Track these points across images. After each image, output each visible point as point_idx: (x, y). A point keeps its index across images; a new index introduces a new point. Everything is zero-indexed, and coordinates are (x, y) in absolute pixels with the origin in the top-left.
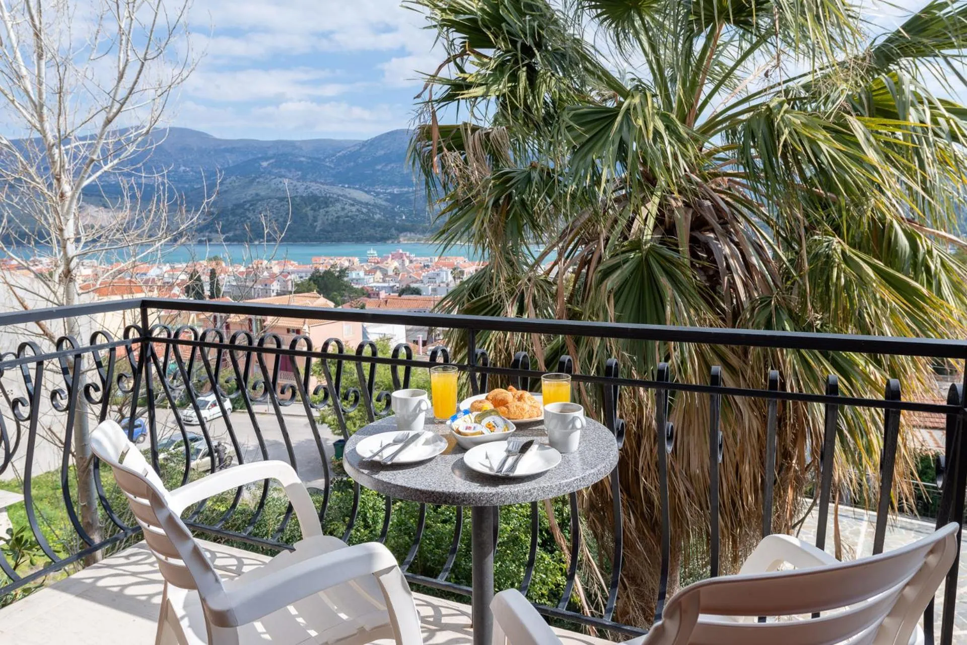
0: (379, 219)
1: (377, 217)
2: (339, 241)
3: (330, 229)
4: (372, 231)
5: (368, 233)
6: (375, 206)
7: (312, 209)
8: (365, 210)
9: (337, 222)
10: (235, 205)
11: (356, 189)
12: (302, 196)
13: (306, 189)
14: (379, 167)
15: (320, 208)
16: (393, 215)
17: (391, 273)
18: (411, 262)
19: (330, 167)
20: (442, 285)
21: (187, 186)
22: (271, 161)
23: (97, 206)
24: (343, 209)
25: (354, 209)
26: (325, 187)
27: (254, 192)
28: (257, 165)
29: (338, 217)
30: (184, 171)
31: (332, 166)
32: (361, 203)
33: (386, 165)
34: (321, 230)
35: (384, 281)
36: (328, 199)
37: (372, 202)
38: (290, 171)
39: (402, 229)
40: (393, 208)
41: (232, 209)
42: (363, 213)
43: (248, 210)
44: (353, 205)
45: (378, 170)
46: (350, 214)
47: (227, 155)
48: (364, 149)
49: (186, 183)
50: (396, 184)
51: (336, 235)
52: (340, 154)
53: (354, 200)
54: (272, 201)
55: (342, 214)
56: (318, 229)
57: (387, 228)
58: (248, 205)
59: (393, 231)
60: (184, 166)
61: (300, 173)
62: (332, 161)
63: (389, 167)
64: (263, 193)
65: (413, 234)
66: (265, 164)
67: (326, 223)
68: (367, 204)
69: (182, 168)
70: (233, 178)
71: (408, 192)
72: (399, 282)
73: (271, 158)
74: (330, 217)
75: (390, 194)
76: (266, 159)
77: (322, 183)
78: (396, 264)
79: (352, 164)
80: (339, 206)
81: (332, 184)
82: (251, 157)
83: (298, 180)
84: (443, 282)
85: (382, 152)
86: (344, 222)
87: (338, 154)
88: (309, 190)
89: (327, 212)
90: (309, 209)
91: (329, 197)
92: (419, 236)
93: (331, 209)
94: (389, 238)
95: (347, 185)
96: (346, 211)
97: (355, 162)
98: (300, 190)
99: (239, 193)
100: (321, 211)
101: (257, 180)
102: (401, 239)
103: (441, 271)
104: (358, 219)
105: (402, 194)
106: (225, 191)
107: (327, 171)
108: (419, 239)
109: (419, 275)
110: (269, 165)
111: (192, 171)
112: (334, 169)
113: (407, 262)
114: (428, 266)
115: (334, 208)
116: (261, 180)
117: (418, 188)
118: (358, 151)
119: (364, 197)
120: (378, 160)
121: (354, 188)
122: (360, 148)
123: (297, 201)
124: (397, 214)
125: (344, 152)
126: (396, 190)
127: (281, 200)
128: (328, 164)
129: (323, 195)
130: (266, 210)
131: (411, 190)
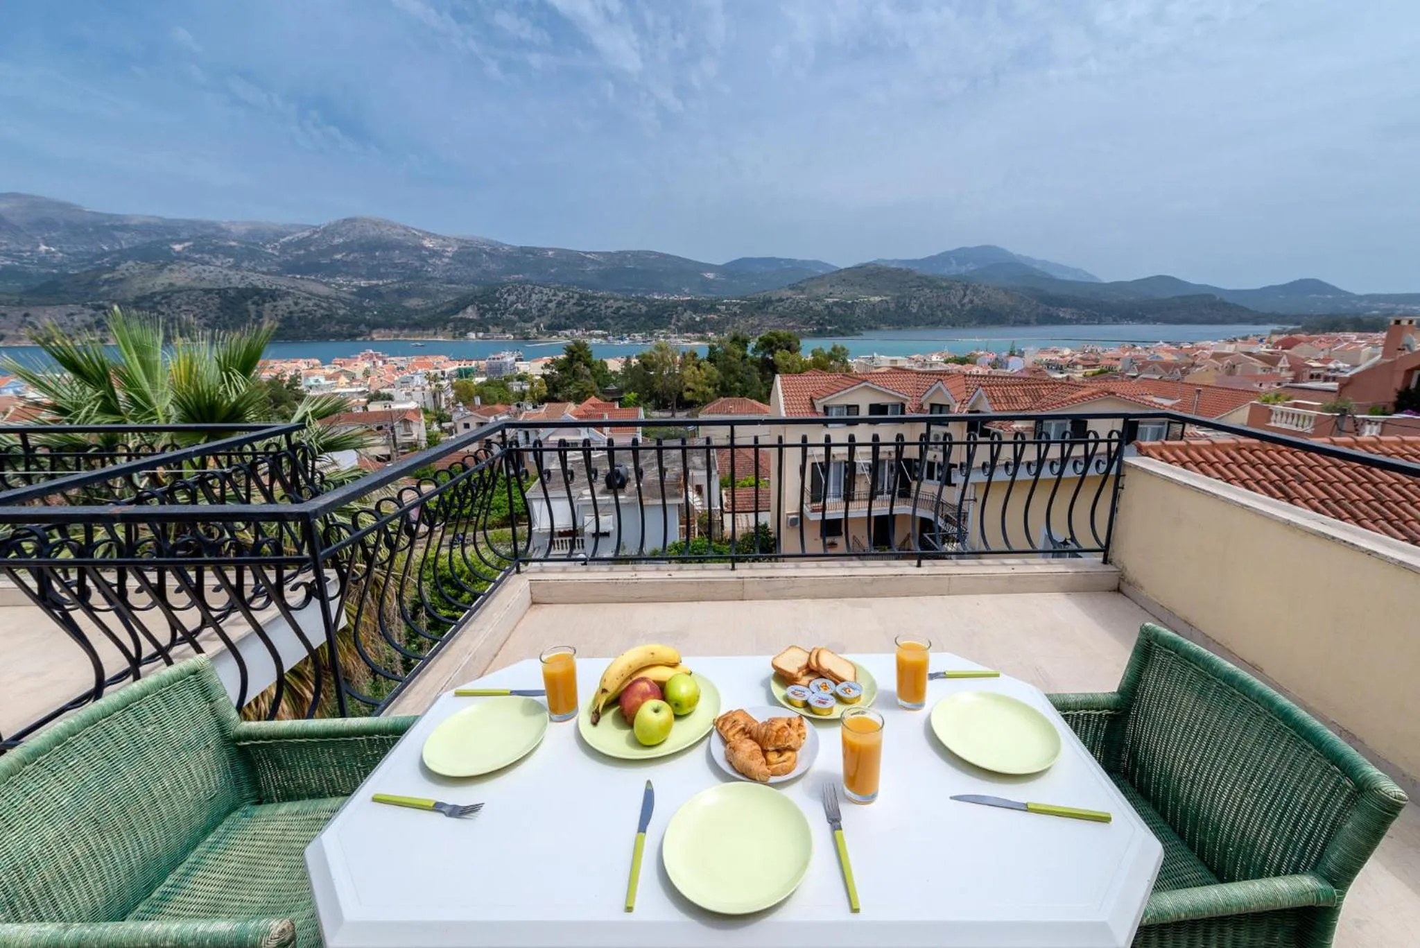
0: (345, 315)
1: (341, 312)
2: (296, 339)
4: (337, 328)
5: (332, 330)
6: (337, 299)
7: (254, 303)
8: (324, 305)
9: (289, 318)
10: (137, 297)
11: (311, 280)
12: (237, 288)
13: (242, 279)
14: (339, 257)
15: (264, 302)
16: (364, 310)
17: (359, 376)
18: (385, 362)
19: (272, 255)
20: (417, 389)
21: (55, 271)
22: (187, 244)
24: (296, 304)
25: (311, 304)
26: (269, 278)
27: (165, 282)
28: (166, 248)
29: (291, 313)
30: (47, 252)
31: (277, 254)
32: (319, 297)
33: (347, 255)
35: (351, 386)
36: (274, 291)
37: (334, 295)
38: (217, 257)
39: (374, 326)
40: (361, 302)
42: (322, 308)
43: (159, 303)
44: (309, 299)
45: (338, 260)
46: (306, 309)
47: (117, 234)
48: (316, 236)
50: (362, 276)
52: (285, 239)
53: (309, 293)
54: (195, 293)
55: (296, 308)
57: (356, 324)
58: (159, 297)
59: (362, 327)
60: (46, 245)
61: (231, 260)
62: (275, 248)
63: (350, 257)
64: (180, 283)
65: (387, 331)
66: (178, 247)
67: (276, 319)
68: (327, 298)
69: (43, 248)
70: (130, 263)
71: (377, 285)
72: (369, 386)
73: (188, 240)
74: (280, 313)
75: (355, 286)
76: (180, 242)
77: (263, 273)
78: (367, 365)
79: (302, 252)
80: (290, 301)
81: (278, 274)
82: (154, 238)
83: (230, 268)
84: (417, 386)
85: (341, 240)
86: (299, 318)
87: (282, 240)
88: (247, 281)
89: (275, 307)
90: (249, 302)
91: (276, 289)
92: (395, 332)
93: (280, 303)
94: (360, 335)
95: (298, 276)
96: (300, 306)
97: (305, 250)
98: (233, 280)
99: (143, 282)
100: (267, 305)
101: (169, 267)
102: (375, 336)
103: (416, 374)
104: (318, 315)
105: (371, 287)
106: (121, 280)
107: (271, 259)
108: (398, 336)
109: (392, 378)
110: (184, 248)
111: (61, 252)
112: (278, 257)
113: (380, 363)
114: (402, 369)
115: (284, 303)
116: (176, 267)
117: (389, 281)
118: (308, 237)
119: (322, 290)
120: (336, 249)
121: (308, 279)
122: (311, 235)
123: (232, 293)
124: (367, 309)
125: (290, 238)
126: (363, 283)
127: (207, 291)
128: (270, 251)
129: (267, 286)
130: (188, 304)
131: (381, 283)
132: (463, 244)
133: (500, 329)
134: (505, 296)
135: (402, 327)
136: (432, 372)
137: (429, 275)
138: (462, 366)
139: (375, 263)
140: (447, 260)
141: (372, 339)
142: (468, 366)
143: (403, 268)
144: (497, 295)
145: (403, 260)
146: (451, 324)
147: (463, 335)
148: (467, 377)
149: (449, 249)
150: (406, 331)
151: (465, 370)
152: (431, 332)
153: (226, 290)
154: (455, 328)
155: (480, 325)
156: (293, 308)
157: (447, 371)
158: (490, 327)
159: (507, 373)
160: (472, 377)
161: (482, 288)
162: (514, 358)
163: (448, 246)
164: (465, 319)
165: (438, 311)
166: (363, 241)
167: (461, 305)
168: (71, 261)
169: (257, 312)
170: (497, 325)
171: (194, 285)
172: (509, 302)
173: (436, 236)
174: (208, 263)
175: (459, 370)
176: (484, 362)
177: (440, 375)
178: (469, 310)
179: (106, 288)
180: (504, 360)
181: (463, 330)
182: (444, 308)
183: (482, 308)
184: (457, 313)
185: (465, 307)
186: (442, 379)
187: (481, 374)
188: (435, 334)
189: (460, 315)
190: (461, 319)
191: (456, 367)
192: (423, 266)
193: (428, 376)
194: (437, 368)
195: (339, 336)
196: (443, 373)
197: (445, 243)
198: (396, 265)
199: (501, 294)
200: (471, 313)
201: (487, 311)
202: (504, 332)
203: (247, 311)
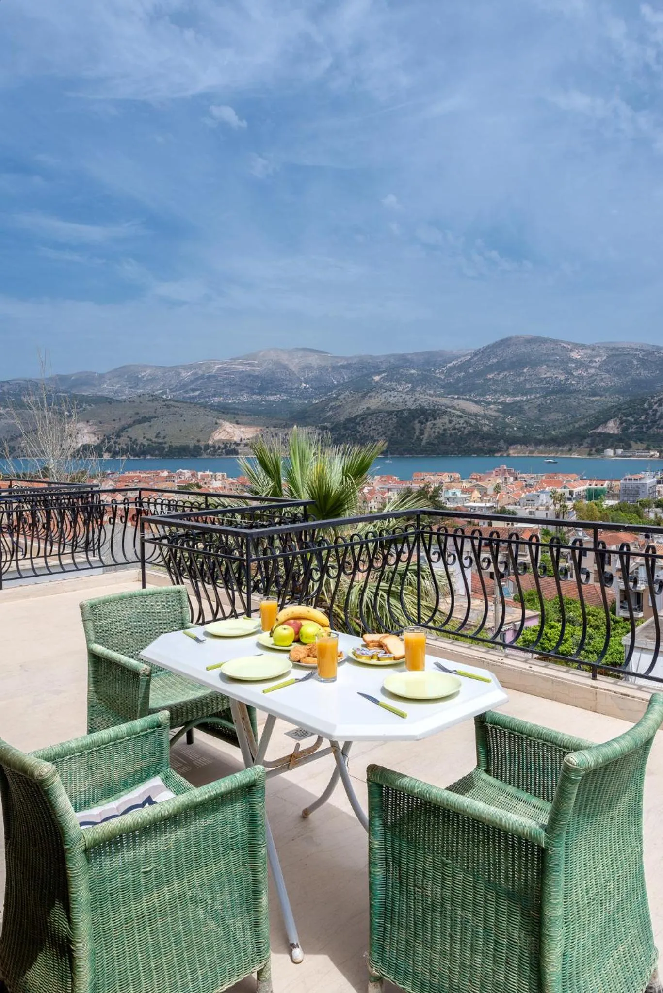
0: (488, 431)
1: (485, 429)
2: (445, 454)
3: (436, 441)
4: (480, 444)
5: (476, 446)
6: (485, 417)
7: (419, 422)
8: (472, 422)
9: (443, 435)
10: (347, 419)
11: (466, 400)
12: (410, 409)
13: (415, 401)
14: (491, 376)
15: (427, 421)
16: (505, 426)
17: (490, 491)
18: (516, 479)
19: (440, 378)
20: (541, 508)
21: (306, 402)
22: (383, 375)
23: (231, 422)
24: (450, 422)
26: (434, 399)
27: (365, 406)
28: (370, 379)
29: (445, 430)
30: (305, 388)
31: (443, 377)
32: (470, 414)
33: (499, 374)
34: (428, 443)
35: (482, 501)
36: (435, 411)
37: (482, 412)
38: (401, 384)
39: (513, 441)
40: (504, 419)
41: (345, 423)
42: (471, 425)
43: (359, 424)
44: (462, 417)
45: (490, 379)
46: (457, 426)
47: (344, 371)
48: (475, 359)
49: (306, 399)
50: (508, 393)
51: (443, 447)
52: (451, 365)
53: (463, 411)
54: (382, 415)
55: (450, 426)
56: (424, 442)
57: (497, 440)
58: (359, 419)
59: (502, 443)
60: (305, 383)
61: (410, 385)
62: (443, 372)
63: (501, 376)
64: (373, 407)
65: (523, 447)
66: (377, 378)
67: (433, 435)
68: (476, 415)
69: (304, 385)
70: (347, 393)
71: (521, 401)
73: (384, 372)
74: (437, 430)
75: (501, 403)
76: (379, 374)
77: (431, 395)
78: (499, 480)
79: (463, 374)
80: (446, 419)
81: (441, 396)
82: (365, 371)
83: (407, 393)
84: (541, 505)
85: (495, 360)
86: (451, 434)
87: (449, 365)
88: (418, 403)
89: (434, 425)
90: (416, 422)
91: (437, 409)
92: (530, 448)
93: (439, 422)
94: (498, 451)
95: (456, 397)
96: (453, 424)
97: (465, 372)
98: (408, 403)
99: (352, 407)
100: (428, 423)
101: (369, 394)
102: (511, 452)
103: (542, 492)
104: (466, 432)
105: (515, 403)
106: (340, 406)
107: (438, 382)
108: (531, 452)
109: (519, 495)
110: (381, 379)
111: (311, 388)
112: (444, 380)
113: (511, 479)
114: (531, 486)
115: (441, 421)
116: (373, 394)
117: (532, 397)
118: (467, 361)
119: (473, 408)
120: (491, 368)
121: (463, 399)
122: (472, 358)
123: (405, 414)
124: (508, 425)
125: (454, 362)
126: (508, 400)
127: (390, 413)
128: (438, 376)
129: (432, 407)
130: (376, 424)
131: (524, 398)
132: (614, 352)
133: (645, 446)
134: (655, 407)
135: (538, 443)
136: (560, 491)
137: (572, 388)
138: (593, 486)
139: (522, 379)
140: (592, 371)
141: (508, 455)
142: (599, 487)
143: (548, 383)
144: (646, 406)
145: (548, 375)
146: (588, 440)
147: (600, 451)
148: (596, 499)
149: (597, 360)
150: (541, 448)
151: (596, 490)
152: (566, 448)
153: (401, 412)
154: (592, 444)
155: (622, 441)
156: (448, 425)
157: (576, 490)
158: (632, 443)
159: (643, 497)
160: (602, 500)
161: (628, 399)
162: (655, 479)
163: (596, 356)
164: (604, 434)
165: (577, 425)
166: (514, 359)
167: (602, 418)
168: (317, 394)
169: (421, 430)
170: (641, 440)
171: (381, 408)
172: (658, 414)
173: (583, 347)
174: (394, 390)
175: (589, 490)
176: (618, 483)
177: (567, 495)
178: (611, 424)
179: (330, 413)
180: (643, 482)
181: (600, 447)
182: (583, 423)
183: (626, 421)
184: (597, 427)
185: (605, 422)
186: (570, 499)
187: (613, 496)
188: (570, 450)
189: (600, 430)
190: (600, 433)
191: (586, 487)
192: (567, 379)
193: (553, 495)
194: (565, 487)
195: (480, 452)
196: (571, 493)
197: (594, 353)
198: (542, 380)
199: (650, 405)
200: (612, 427)
201: (630, 424)
202: (648, 449)
203: (414, 429)
